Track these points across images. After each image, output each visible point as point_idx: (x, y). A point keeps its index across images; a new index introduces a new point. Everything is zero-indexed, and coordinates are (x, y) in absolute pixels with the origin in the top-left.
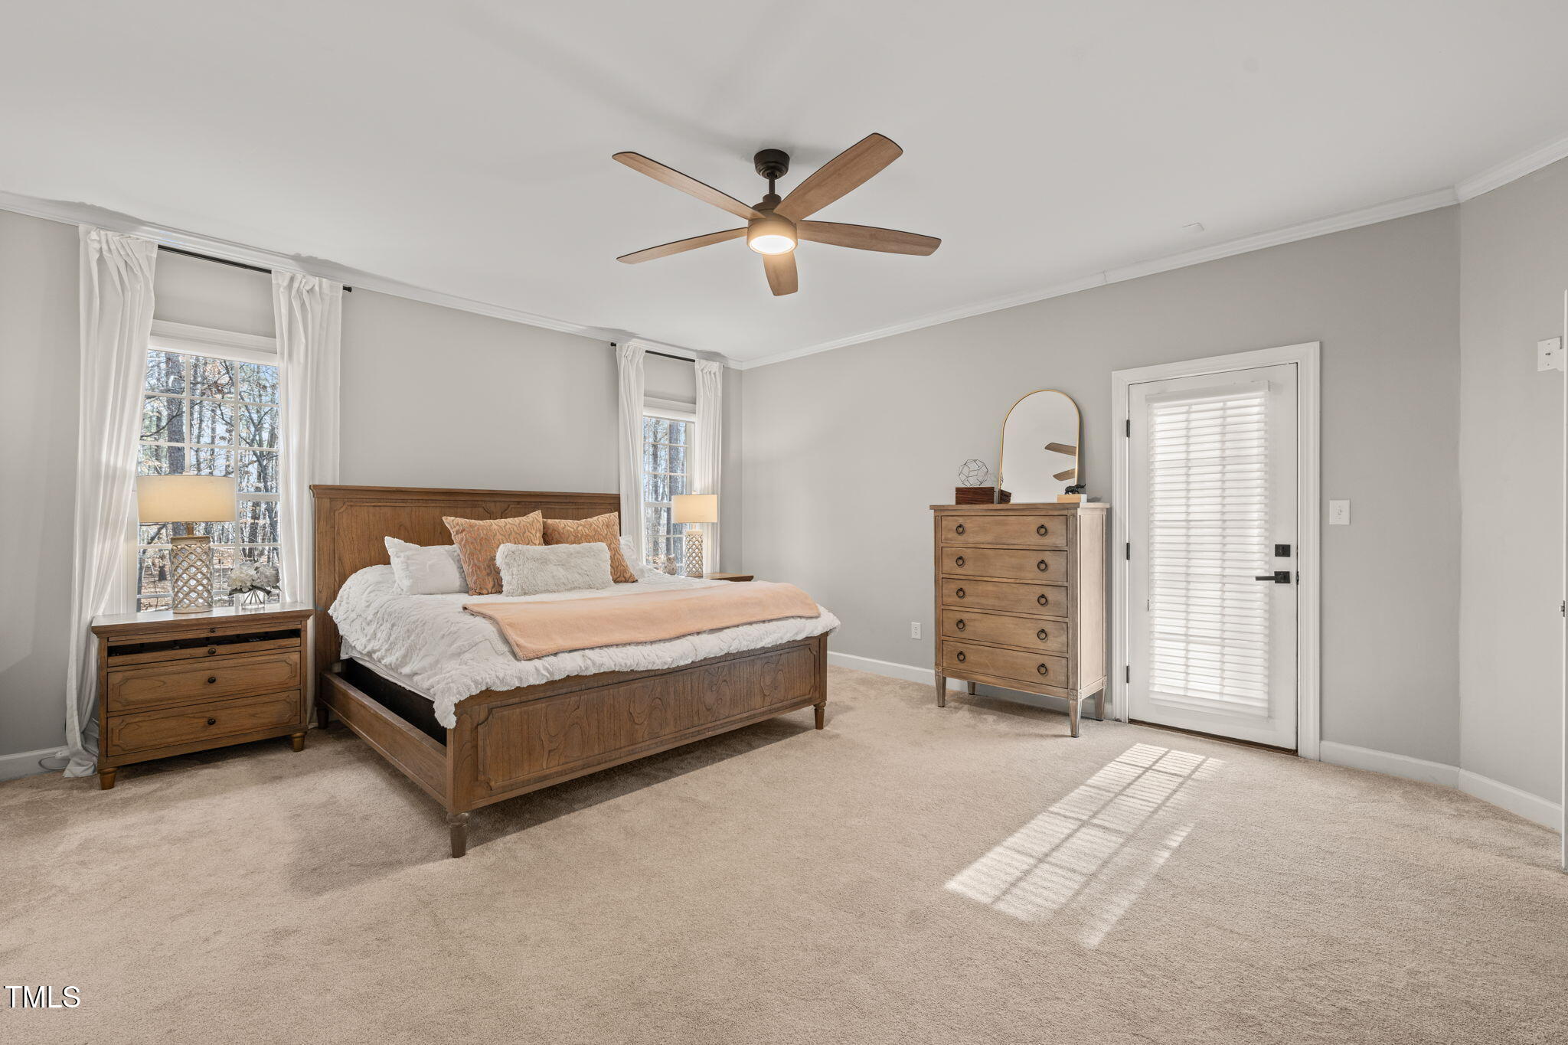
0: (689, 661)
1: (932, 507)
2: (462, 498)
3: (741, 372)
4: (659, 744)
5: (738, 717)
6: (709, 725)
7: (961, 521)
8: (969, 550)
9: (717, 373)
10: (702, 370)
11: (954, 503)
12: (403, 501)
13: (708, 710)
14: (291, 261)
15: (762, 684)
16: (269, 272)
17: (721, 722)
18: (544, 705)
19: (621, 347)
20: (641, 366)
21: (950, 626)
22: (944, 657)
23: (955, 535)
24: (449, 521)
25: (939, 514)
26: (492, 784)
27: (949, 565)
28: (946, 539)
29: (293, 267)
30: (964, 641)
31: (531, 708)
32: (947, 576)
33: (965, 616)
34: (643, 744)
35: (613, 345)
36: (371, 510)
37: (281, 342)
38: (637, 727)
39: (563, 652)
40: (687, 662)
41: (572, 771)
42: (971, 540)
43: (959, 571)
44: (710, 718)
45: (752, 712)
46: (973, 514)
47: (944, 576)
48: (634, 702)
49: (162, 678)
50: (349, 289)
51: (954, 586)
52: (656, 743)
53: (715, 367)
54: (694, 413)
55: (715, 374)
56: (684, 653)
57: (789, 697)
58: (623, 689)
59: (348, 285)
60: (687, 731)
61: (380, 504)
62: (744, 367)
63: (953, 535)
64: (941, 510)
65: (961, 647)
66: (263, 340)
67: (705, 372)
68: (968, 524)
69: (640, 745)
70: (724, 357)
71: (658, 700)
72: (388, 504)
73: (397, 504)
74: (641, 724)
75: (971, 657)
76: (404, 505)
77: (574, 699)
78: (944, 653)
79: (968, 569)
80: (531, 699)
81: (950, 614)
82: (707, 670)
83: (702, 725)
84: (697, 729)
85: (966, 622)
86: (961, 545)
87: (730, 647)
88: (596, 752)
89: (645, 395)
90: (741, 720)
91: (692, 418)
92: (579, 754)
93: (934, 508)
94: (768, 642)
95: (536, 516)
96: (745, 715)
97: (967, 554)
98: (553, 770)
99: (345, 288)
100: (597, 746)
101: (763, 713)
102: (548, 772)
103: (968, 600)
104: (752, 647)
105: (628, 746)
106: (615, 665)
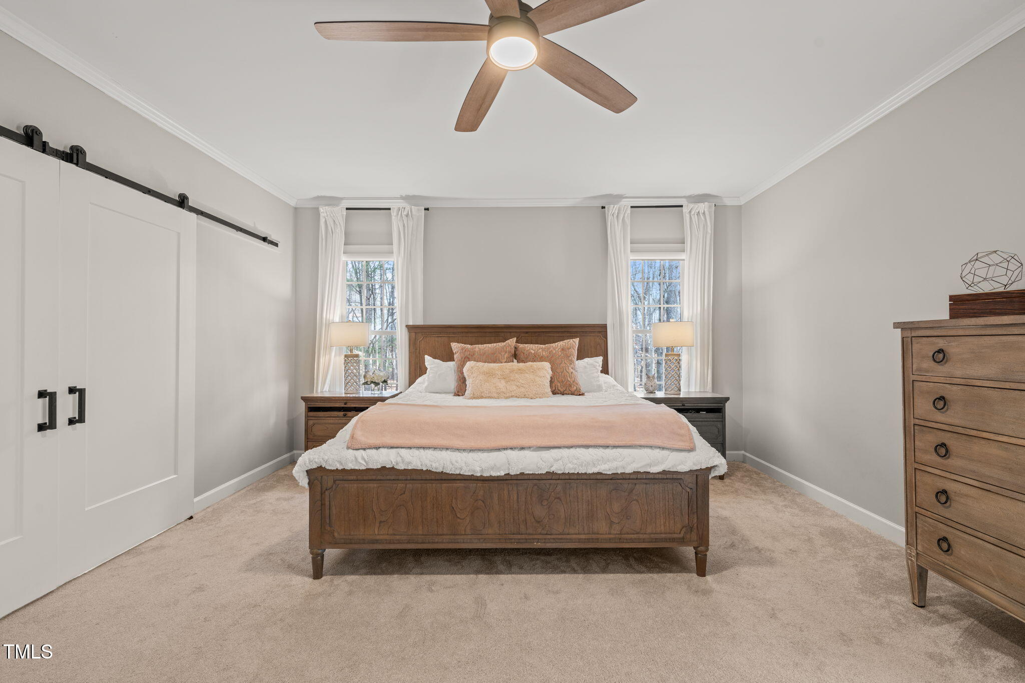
0: (502, 473)
1: (896, 325)
2: (488, 330)
3: (740, 207)
4: (482, 541)
5: (574, 536)
6: (536, 537)
7: (941, 343)
8: (955, 388)
9: (707, 213)
10: (690, 212)
11: (948, 317)
12: (454, 333)
13: (539, 522)
14: (402, 201)
15: (608, 510)
16: (390, 209)
17: (552, 537)
18: (375, 485)
19: (609, 208)
20: (628, 221)
21: (927, 497)
22: (919, 537)
23: (932, 364)
24: (455, 346)
25: (908, 334)
26: (336, 534)
27: (924, 407)
28: (919, 370)
29: (402, 204)
30: (950, 523)
31: (365, 486)
32: (922, 423)
33: (950, 486)
34: (465, 537)
35: (603, 208)
36: (436, 339)
37: (395, 247)
38: (459, 520)
39: (384, 447)
40: (499, 474)
41: (399, 542)
42: (959, 373)
43: (939, 417)
44: (539, 530)
45: (594, 536)
46: (961, 332)
47: (917, 422)
48: (456, 499)
49: (327, 425)
50: (427, 209)
51: (933, 438)
52: (479, 539)
53: (703, 207)
54: (684, 251)
55: (704, 213)
56: (495, 465)
57: (649, 530)
58: (445, 485)
59: (427, 207)
60: (511, 537)
61: (441, 335)
62: (742, 201)
63: (928, 364)
64: (911, 329)
65: (945, 531)
66: (386, 248)
67: (693, 213)
68: (953, 348)
69: (462, 537)
70: (717, 196)
71: (480, 502)
72: (445, 335)
73: (450, 335)
74: (463, 519)
75: (962, 550)
76: (454, 335)
77: (401, 485)
78: (919, 531)
79: (952, 417)
80: (365, 479)
81: (927, 479)
82: (535, 485)
83: (529, 534)
84: (523, 537)
85: (952, 495)
86: (942, 380)
87: (551, 467)
88: (420, 532)
89: (631, 243)
90: (580, 541)
91: (683, 256)
92: (405, 531)
93: (903, 326)
94: (606, 468)
95: (512, 342)
96: (583, 537)
97: (952, 392)
98: (381, 537)
99: (425, 209)
100: (421, 528)
101: (610, 540)
102: (378, 537)
103: (954, 462)
104: (582, 470)
105: (450, 535)
106: (421, 465)
